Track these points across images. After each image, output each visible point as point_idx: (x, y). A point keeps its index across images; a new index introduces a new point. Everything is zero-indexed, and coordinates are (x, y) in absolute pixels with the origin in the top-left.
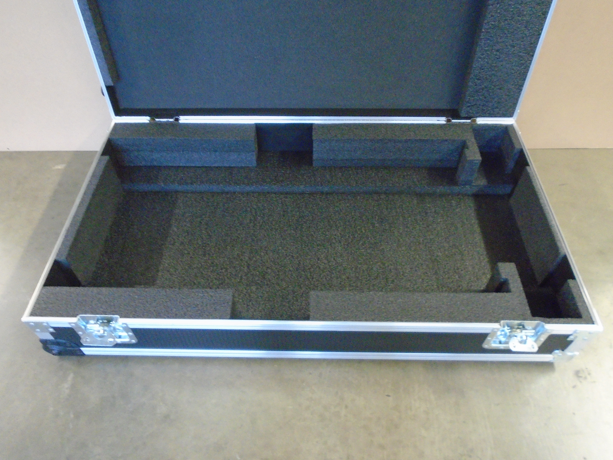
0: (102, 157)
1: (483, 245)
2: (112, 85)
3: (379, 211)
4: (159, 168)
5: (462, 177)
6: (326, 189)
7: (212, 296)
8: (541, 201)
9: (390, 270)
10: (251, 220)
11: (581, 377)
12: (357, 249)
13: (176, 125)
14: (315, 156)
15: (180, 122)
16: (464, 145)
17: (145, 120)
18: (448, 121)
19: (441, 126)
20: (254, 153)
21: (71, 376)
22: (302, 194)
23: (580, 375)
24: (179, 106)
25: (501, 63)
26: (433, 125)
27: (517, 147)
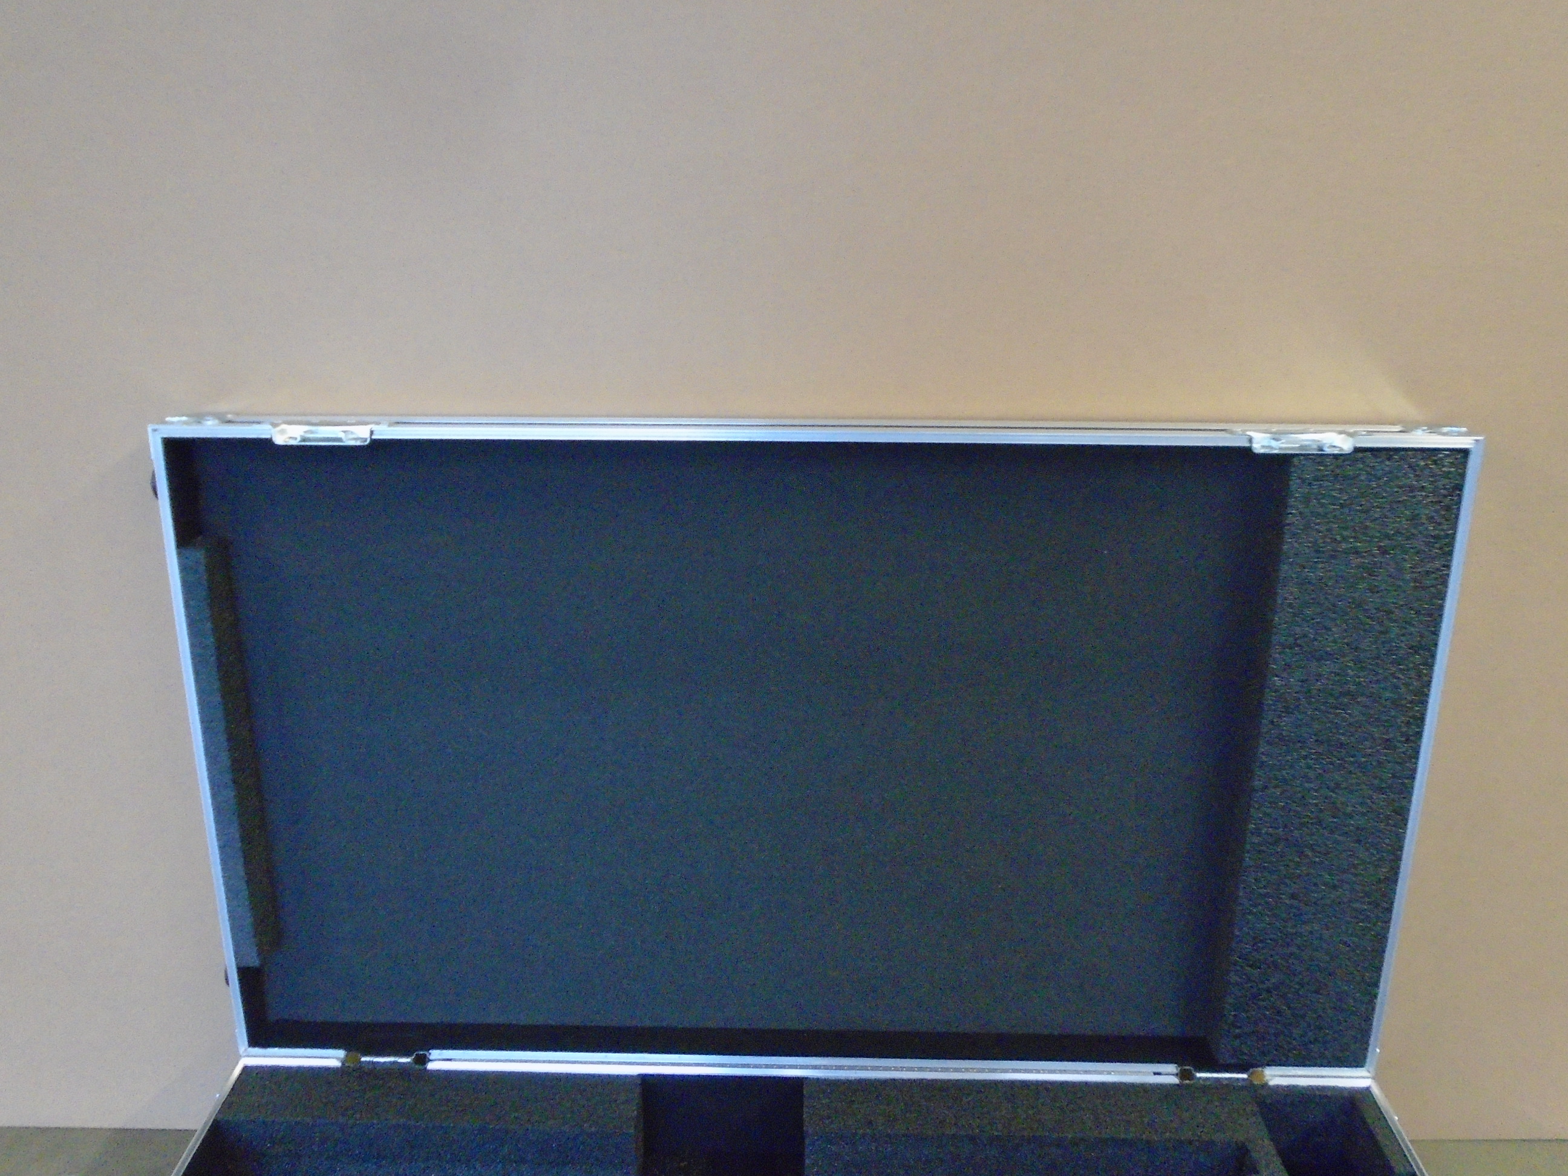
2: (257, 965)
13: (419, 1074)
15: (431, 1067)
16: (1243, 1161)
17: (330, 1058)
18: (1184, 1075)
19: (1165, 1091)
24: (432, 1017)
25: (1308, 928)
26: (1144, 1089)
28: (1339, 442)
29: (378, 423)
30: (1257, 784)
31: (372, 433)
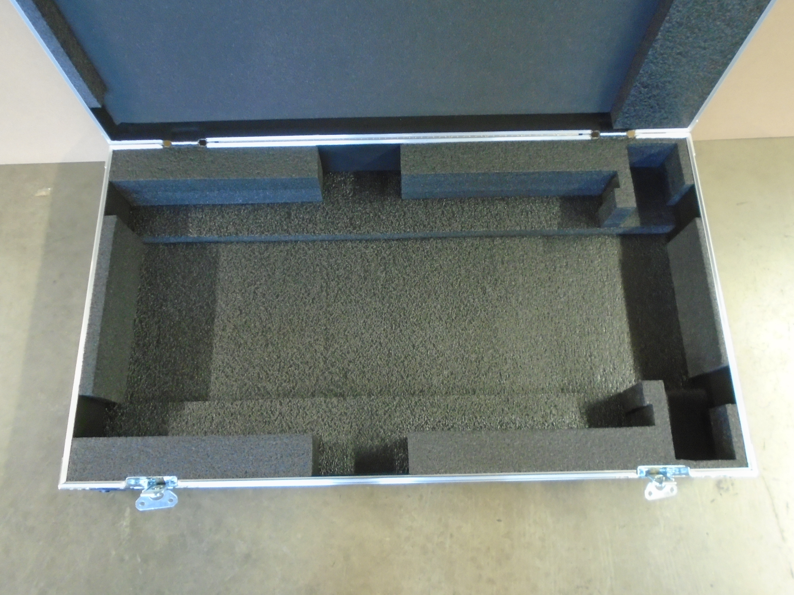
2: (100, 106)
3: (492, 267)
7: (287, 445)
10: (322, 287)
11: (723, 488)
12: (462, 330)
13: (203, 150)
14: (405, 190)
17: (156, 144)
18: (594, 135)
19: (583, 145)
22: (388, 240)
23: (722, 486)
26: (573, 143)
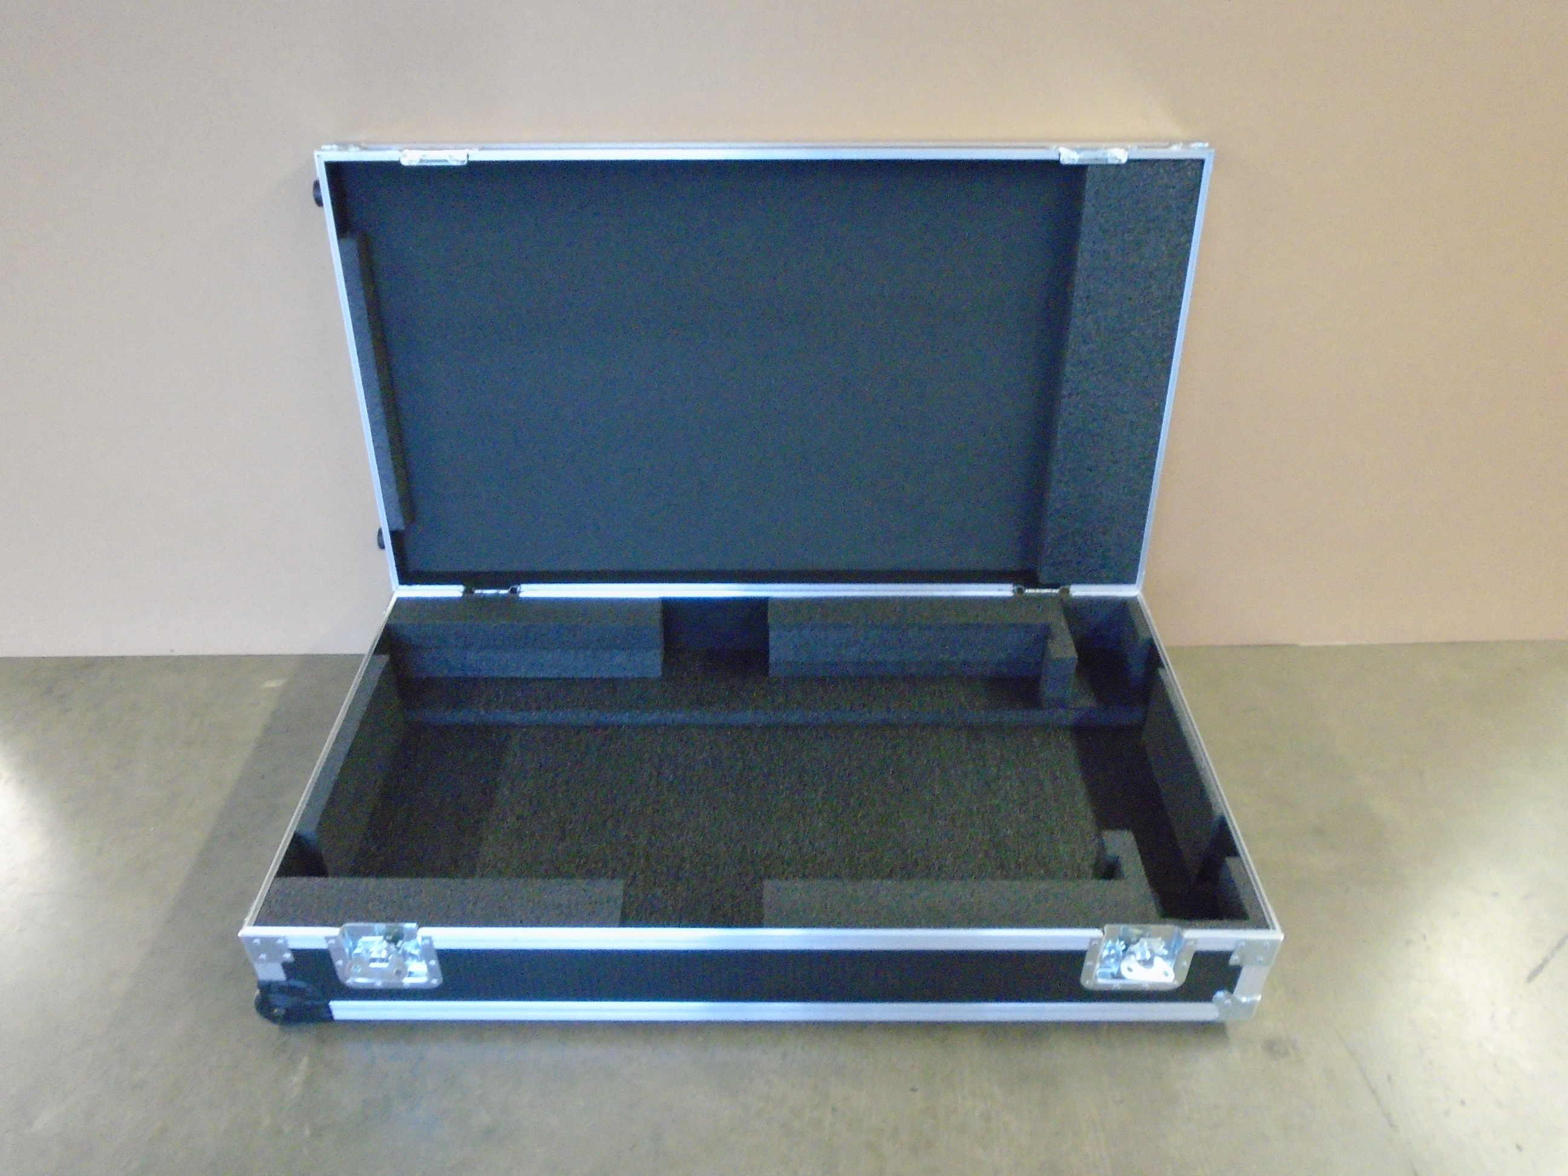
0: (376, 657)
1: (1090, 815)
2: (403, 528)
3: (894, 758)
4: (474, 682)
5: (1048, 691)
6: (795, 718)
8: (1184, 729)
9: (916, 861)
10: (651, 775)
11: (1278, 1052)
13: (513, 599)
14: (772, 658)
15: (521, 595)
16: (1045, 635)
17: (455, 591)
18: (1017, 591)
19: (1003, 601)
20: (658, 652)
21: (305, 1061)
22: (748, 728)
23: (1276, 1048)
24: (516, 566)
26: (991, 599)
27: (1143, 635)
28: (1119, 155)
29: (471, 149)
30: (1064, 392)
31: (468, 156)
